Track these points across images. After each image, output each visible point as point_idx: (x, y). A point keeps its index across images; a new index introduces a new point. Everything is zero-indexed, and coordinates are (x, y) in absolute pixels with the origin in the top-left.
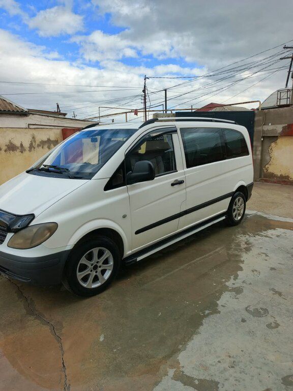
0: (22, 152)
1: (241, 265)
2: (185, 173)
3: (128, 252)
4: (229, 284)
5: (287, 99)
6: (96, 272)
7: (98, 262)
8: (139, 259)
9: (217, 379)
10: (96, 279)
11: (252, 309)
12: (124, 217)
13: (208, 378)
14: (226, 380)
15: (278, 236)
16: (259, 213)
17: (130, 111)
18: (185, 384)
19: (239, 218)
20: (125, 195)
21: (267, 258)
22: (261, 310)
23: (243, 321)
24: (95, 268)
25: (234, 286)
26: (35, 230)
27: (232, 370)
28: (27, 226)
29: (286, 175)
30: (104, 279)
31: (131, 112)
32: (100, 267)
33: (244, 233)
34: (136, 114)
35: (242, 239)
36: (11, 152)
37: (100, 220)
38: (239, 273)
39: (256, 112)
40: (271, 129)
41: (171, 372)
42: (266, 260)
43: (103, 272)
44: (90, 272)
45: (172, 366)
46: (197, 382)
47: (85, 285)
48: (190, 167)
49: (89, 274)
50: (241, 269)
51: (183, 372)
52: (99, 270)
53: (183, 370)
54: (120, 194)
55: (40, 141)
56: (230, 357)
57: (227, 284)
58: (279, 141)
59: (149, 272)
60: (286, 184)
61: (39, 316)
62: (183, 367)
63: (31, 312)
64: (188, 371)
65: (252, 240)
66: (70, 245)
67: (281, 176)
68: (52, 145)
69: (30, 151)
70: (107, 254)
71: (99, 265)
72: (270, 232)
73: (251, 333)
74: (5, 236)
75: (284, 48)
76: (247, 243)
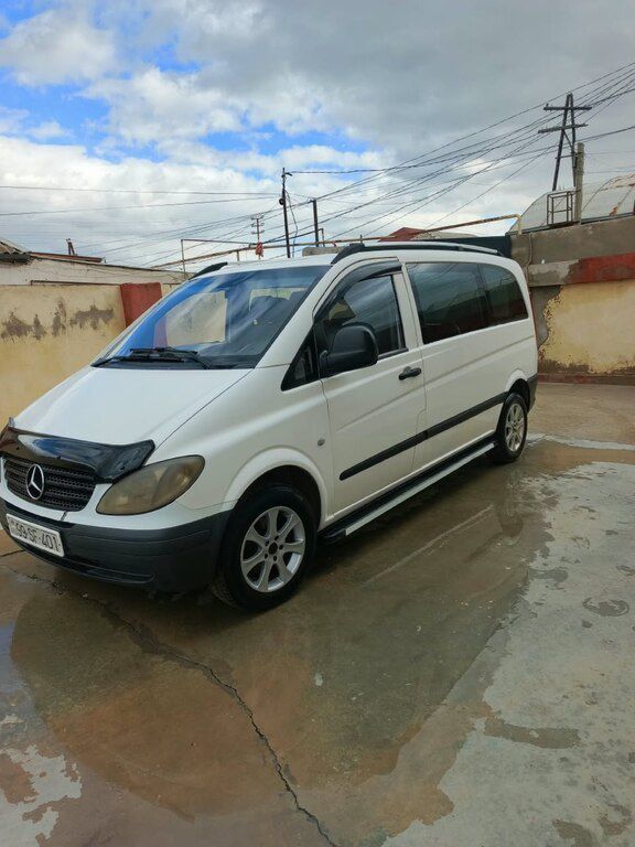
0: (38, 338)
1: (549, 531)
2: (421, 354)
3: (328, 518)
4: (535, 565)
5: (567, 210)
6: (275, 559)
7: (277, 538)
8: (349, 530)
9: (572, 726)
10: (274, 574)
11: (595, 603)
12: (321, 443)
13: (554, 725)
14: (590, 724)
15: (600, 475)
16: (549, 438)
17: (247, 246)
18: (514, 739)
19: (517, 446)
20: (319, 399)
21: (593, 515)
22: (612, 604)
23: (586, 625)
24: (273, 549)
25: (547, 568)
26: (159, 473)
27: (594, 709)
28: (140, 467)
29: (582, 363)
30: (289, 572)
31: (249, 248)
32: (281, 547)
33: (534, 475)
34: (259, 253)
35: (535, 484)
36: (15, 337)
37: (278, 451)
38: (548, 544)
39: (513, 237)
40: (547, 270)
41: (480, 724)
42: (593, 519)
43: (287, 558)
44: (263, 559)
45: (476, 713)
46: (536, 735)
47: (256, 587)
48: (429, 342)
49: (262, 564)
50: (551, 538)
51: (503, 721)
52: (280, 553)
53: (502, 717)
54: (310, 396)
55: (75, 311)
56: (582, 687)
57: (533, 565)
58: (563, 295)
59: (370, 557)
60: (584, 382)
61: (171, 654)
62: (500, 712)
63: (152, 649)
64: (511, 718)
65: (553, 485)
66: (229, 500)
67: (573, 368)
68: (101, 321)
69: (55, 334)
70: (294, 520)
71: (278, 544)
72: (582, 470)
73: (607, 643)
74: (90, 493)
75: (545, 109)
76: (545, 491)
